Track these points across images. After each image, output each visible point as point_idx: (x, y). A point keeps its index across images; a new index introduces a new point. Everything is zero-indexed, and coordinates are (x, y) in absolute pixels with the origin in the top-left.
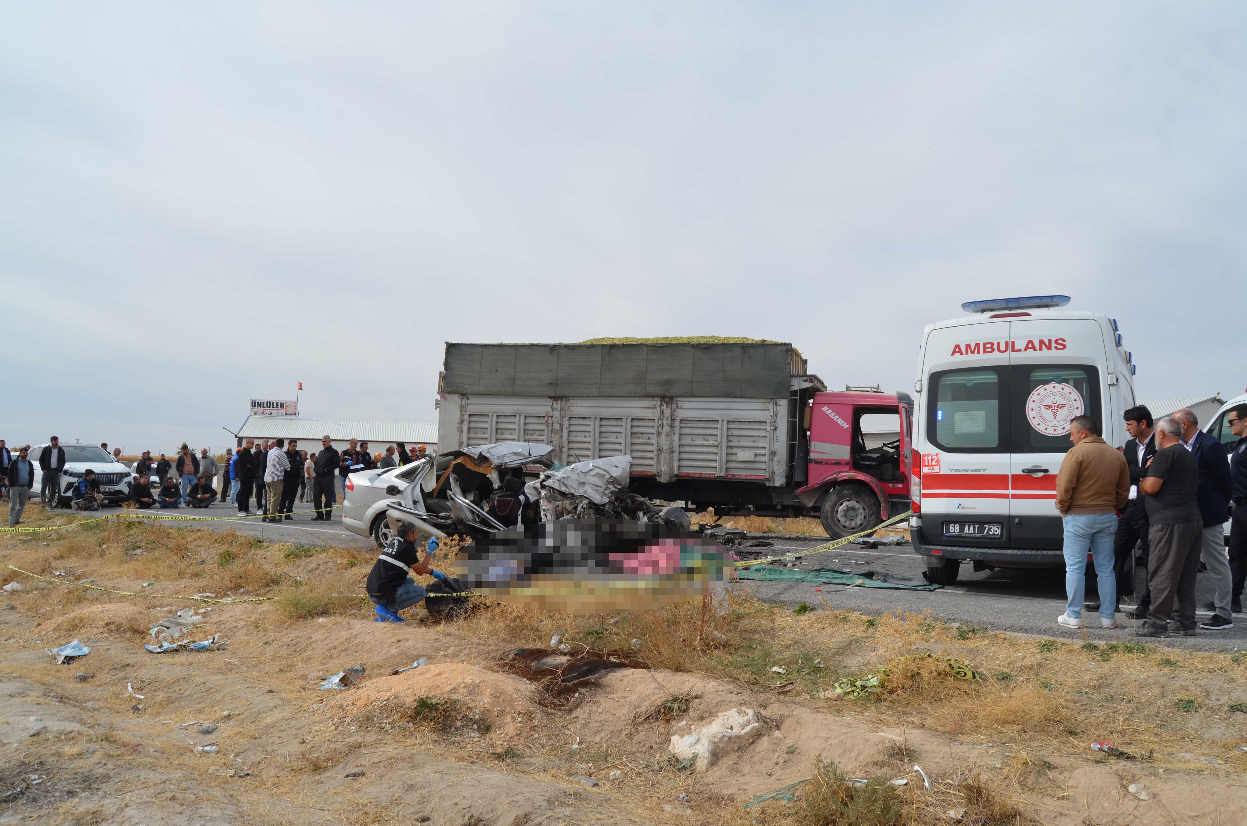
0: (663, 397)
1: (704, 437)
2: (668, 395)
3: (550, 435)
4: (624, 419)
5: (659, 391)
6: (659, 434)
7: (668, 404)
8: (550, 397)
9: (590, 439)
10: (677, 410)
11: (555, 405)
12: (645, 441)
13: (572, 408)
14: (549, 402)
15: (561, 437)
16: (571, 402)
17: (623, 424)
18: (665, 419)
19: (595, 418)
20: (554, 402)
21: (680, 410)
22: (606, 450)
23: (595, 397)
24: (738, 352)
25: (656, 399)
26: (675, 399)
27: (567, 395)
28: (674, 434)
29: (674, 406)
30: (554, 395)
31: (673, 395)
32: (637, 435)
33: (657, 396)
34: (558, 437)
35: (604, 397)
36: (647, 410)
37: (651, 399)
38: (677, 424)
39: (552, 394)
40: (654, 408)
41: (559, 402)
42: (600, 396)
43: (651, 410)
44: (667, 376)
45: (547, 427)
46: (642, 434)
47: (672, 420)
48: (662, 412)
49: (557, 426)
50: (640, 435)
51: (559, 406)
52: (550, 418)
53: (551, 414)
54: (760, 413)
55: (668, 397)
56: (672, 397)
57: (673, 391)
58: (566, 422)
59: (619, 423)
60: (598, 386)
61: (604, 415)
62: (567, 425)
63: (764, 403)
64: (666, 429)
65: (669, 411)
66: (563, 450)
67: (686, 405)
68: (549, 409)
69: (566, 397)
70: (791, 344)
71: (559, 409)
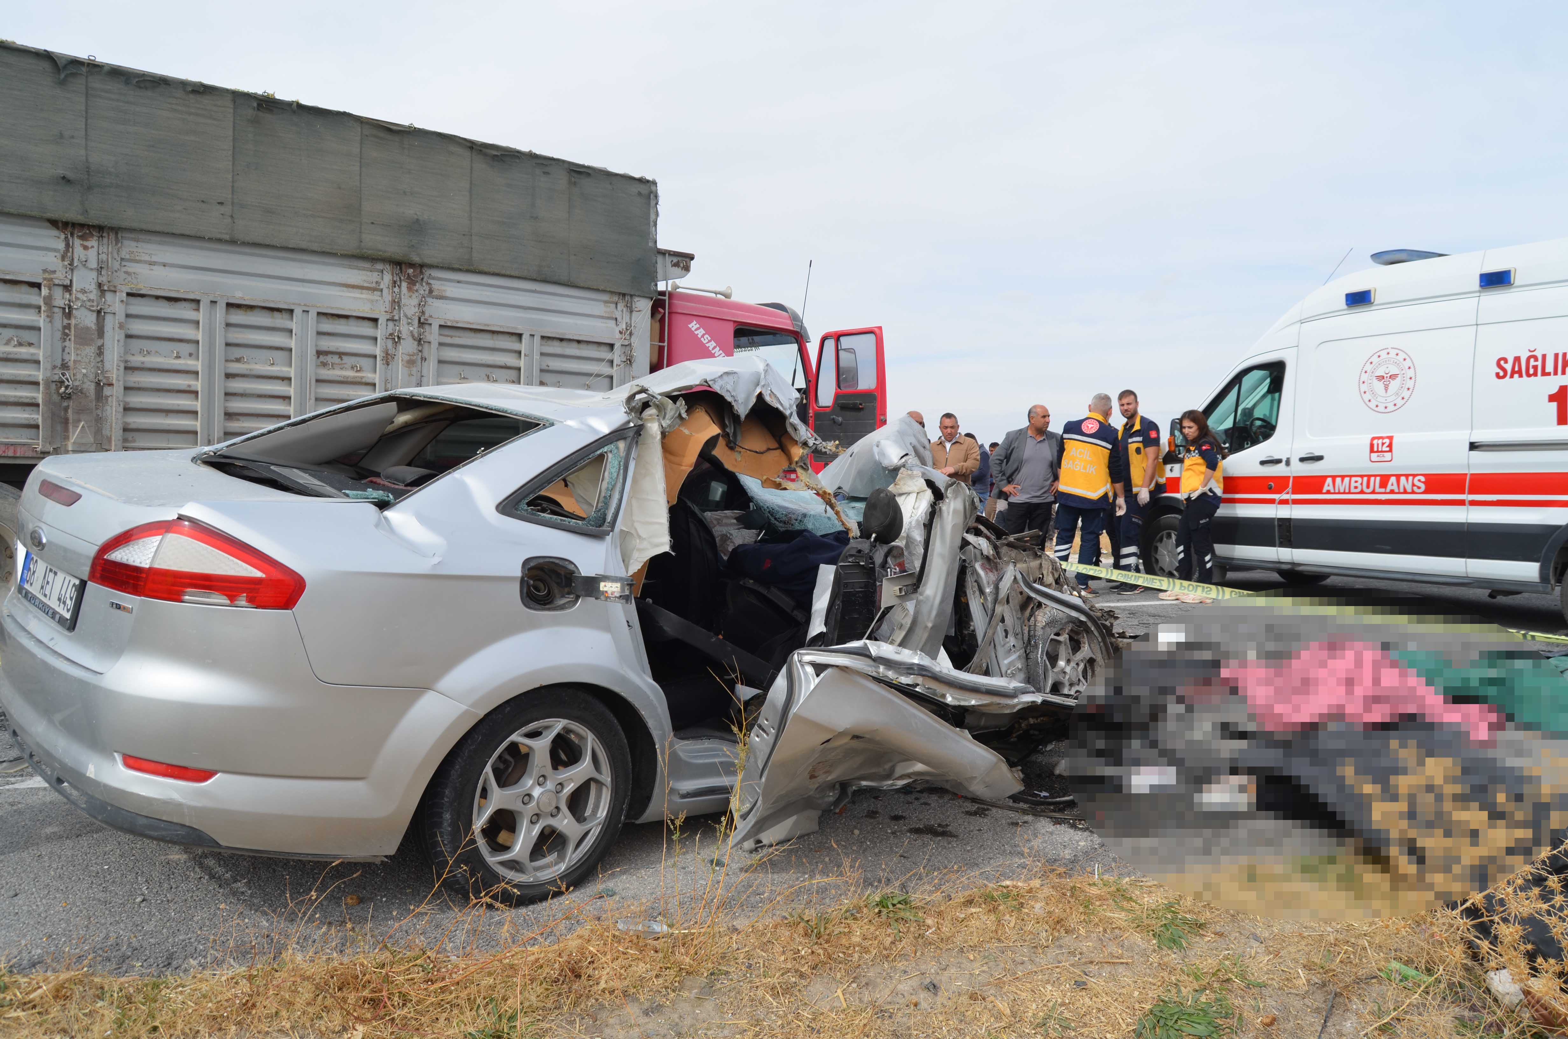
0: (399, 264)
1: (488, 371)
2: (416, 259)
3: (59, 345)
4: (298, 312)
5: (394, 247)
6: (388, 358)
7: (412, 282)
8: (54, 223)
9: (198, 365)
10: (430, 300)
11: (78, 251)
12: (351, 374)
13: (132, 267)
14: (55, 240)
15: (100, 352)
16: (129, 247)
17: (293, 325)
18: (404, 321)
19: (214, 302)
20: (77, 242)
21: (437, 303)
22: (243, 395)
23: (220, 241)
24: (562, 180)
25: (380, 266)
26: (428, 272)
27: (115, 223)
28: (424, 359)
29: (423, 289)
30: (81, 219)
31: (427, 261)
32: (329, 359)
33: (383, 260)
34: (90, 351)
35: (245, 244)
36: (356, 294)
37: (367, 265)
38: (433, 335)
39: (73, 214)
40: (374, 290)
41: (93, 242)
42: (233, 242)
43: (365, 295)
44: (412, 210)
45: (50, 317)
46: (341, 354)
47: (421, 324)
48: (396, 303)
49: (86, 319)
50: (336, 359)
51: (92, 254)
52: (58, 293)
53: (61, 277)
54: (599, 324)
55: (412, 265)
56: (421, 266)
57: (429, 253)
58: (115, 303)
59: (279, 321)
60: (227, 209)
61: (238, 297)
62: (121, 317)
63: (606, 302)
64: (408, 346)
65: (415, 301)
66: (107, 391)
67: (451, 290)
68: (52, 261)
69: (116, 230)
70: (654, 183)
71: (93, 264)
